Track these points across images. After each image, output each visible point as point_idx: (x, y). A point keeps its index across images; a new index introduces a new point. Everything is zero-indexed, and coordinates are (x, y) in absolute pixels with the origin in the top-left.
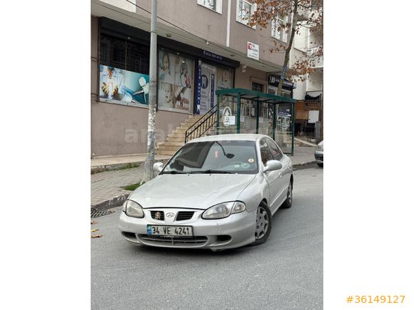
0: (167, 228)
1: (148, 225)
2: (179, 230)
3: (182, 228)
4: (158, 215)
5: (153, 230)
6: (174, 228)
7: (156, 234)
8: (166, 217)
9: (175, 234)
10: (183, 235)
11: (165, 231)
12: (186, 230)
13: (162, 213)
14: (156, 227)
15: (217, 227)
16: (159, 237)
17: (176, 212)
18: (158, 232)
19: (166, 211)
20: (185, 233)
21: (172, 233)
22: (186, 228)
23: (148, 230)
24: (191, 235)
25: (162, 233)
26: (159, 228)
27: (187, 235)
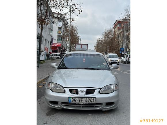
0: (81, 98)
1: (69, 97)
2: (88, 100)
3: (90, 99)
4: (74, 91)
5: (72, 100)
6: (85, 99)
7: (74, 102)
8: (79, 93)
9: (86, 102)
10: (90, 102)
11: (79, 101)
12: (92, 100)
13: (77, 90)
14: (74, 98)
15: (109, 98)
16: (75, 104)
17: (85, 89)
18: (75, 101)
19: (79, 89)
20: (92, 101)
21: (84, 101)
22: (92, 99)
23: (69, 100)
24: (95, 102)
25: (77, 102)
26: (76, 98)
27: (92, 102)
